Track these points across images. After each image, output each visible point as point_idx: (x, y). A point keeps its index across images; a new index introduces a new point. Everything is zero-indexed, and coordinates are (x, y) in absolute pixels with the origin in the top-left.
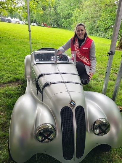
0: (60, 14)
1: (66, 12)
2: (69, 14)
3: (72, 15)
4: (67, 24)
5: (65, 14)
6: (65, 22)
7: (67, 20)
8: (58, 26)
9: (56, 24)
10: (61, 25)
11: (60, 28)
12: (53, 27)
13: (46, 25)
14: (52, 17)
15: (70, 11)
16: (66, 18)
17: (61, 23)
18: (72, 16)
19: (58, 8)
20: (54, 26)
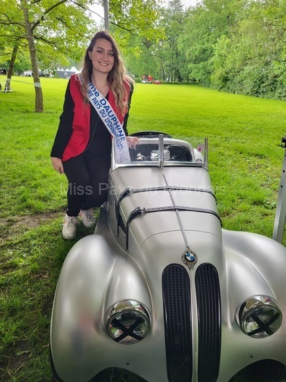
0: (184, 53)
1: (198, 47)
2: (204, 51)
3: (212, 52)
4: (200, 73)
5: (197, 53)
6: (194, 71)
7: (201, 65)
8: (179, 81)
9: (175, 75)
10: (187, 77)
11: (184, 84)
12: (168, 83)
13: (152, 79)
14: (164, 61)
15: (207, 45)
16: (197, 60)
17: (187, 72)
18: (211, 54)
19: (179, 40)
20: (170, 81)
